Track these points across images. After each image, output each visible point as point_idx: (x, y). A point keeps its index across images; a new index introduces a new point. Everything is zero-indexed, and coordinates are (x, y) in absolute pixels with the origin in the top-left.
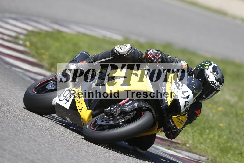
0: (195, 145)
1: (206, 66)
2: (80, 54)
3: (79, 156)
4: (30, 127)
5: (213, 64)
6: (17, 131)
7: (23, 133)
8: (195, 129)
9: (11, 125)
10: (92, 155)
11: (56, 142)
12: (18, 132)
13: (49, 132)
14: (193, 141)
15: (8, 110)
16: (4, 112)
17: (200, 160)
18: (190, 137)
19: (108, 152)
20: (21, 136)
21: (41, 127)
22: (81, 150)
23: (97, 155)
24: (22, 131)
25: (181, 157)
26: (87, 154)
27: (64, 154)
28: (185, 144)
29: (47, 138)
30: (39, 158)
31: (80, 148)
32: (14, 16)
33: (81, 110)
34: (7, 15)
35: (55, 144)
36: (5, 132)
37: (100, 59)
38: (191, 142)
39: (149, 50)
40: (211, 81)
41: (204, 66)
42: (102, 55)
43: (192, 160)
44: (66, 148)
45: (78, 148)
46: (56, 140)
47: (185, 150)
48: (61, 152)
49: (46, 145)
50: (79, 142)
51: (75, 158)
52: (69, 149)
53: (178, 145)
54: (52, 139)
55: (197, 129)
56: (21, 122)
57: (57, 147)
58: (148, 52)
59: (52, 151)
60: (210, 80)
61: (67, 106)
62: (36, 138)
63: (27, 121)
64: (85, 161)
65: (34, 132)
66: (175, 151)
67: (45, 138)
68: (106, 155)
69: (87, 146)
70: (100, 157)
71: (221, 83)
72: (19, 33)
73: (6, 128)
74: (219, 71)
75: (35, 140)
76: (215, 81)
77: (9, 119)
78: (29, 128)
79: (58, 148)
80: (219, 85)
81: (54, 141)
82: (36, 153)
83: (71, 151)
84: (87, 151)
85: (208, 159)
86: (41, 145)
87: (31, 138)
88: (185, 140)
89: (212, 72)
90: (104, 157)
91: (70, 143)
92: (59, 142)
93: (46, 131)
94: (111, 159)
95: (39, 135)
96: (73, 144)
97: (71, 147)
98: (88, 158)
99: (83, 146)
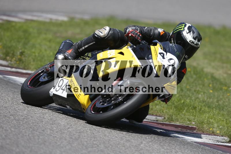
1: (182, 28)
3: (44, 135)
5: (188, 25)
10: (57, 132)
11: (22, 125)
17: (157, 121)
19: (71, 127)
21: (5, 114)
22: (46, 129)
23: (61, 131)
26: (52, 132)
27: (30, 135)
29: (13, 123)
30: (8, 142)
31: (44, 127)
33: (79, 97)
35: (21, 128)
37: (84, 46)
39: (127, 28)
40: (190, 41)
41: (179, 29)
42: (84, 41)
43: (150, 122)
44: (31, 129)
45: (42, 127)
46: (21, 124)
48: (27, 134)
49: (13, 129)
50: (42, 122)
51: (41, 137)
52: (34, 130)
54: (17, 123)
57: (23, 129)
58: (126, 30)
59: (19, 134)
60: (188, 41)
61: (64, 95)
64: (51, 138)
67: (11, 123)
68: (70, 130)
69: (51, 125)
70: (64, 133)
71: (199, 41)
74: (194, 30)
76: (193, 40)
79: (24, 131)
80: (198, 42)
82: (4, 139)
83: (36, 131)
84: (51, 129)
85: (165, 118)
86: (8, 130)
89: (189, 32)
90: (68, 132)
91: (34, 124)
92: (24, 125)
93: (10, 117)
94: (75, 133)
95: (4, 121)
96: (37, 125)
97: (35, 128)
98: (53, 135)
99: (47, 125)
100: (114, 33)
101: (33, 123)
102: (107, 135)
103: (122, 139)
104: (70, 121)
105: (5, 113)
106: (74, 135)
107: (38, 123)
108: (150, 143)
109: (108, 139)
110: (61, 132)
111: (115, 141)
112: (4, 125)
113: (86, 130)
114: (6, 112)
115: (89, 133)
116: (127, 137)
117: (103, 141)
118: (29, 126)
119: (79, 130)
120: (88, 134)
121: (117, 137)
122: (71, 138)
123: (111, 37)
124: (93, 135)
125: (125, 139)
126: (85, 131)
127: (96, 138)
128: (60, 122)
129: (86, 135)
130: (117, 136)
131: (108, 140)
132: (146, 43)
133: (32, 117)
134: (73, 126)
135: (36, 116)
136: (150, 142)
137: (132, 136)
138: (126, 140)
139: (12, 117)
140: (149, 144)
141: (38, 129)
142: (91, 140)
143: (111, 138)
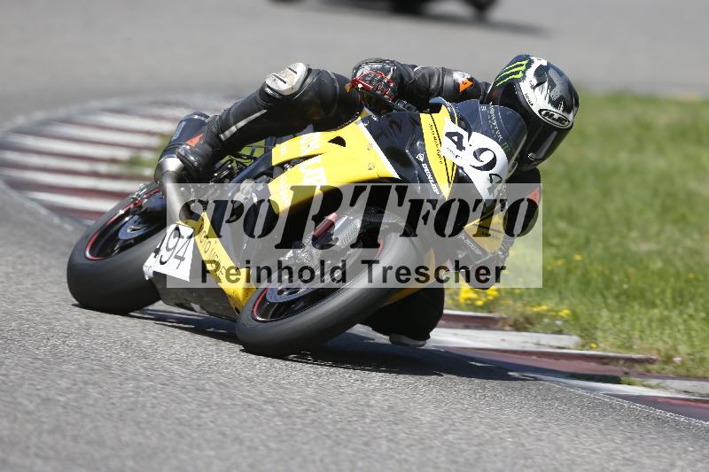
0: (698, 356)
1: (517, 73)
2: (184, 123)
3: (370, 457)
4: (216, 404)
5: (537, 63)
6: (181, 424)
7: (199, 426)
8: (691, 311)
9: (161, 410)
10: (409, 446)
11: (300, 430)
12: (185, 425)
13: (274, 406)
14: (692, 346)
15: (145, 368)
16: (134, 379)
18: (679, 336)
19: (453, 428)
20: (195, 435)
21: (250, 400)
22: (375, 438)
23: (422, 444)
24: (196, 421)
25: (666, 398)
26: (393, 445)
27: (327, 460)
28: (668, 360)
29: (272, 424)
31: (368, 432)
32: (114, 103)
34: (95, 104)
35: (298, 438)
36: (148, 433)
37: (235, 123)
38: (683, 349)
40: (540, 111)
41: (512, 74)
42: (237, 109)
43: (696, 401)
44: (329, 442)
45: (364, 434)
46: (299, 427)
47: (671, 375)
48: (317, 457)
49: (272, 445)
50: (364, 417)
51: (360, 464)
52: (339, 444)
53: (650, 367)
54: (286, 424)
55: (696, 310)
56: (189, 397)
57: (304, 444)
59: (292, 458)
60: (535, 109)
62: (238, 431)
63: (204, 390)
64: (391, 466)
65: (231, 416)
66: (645, 386)
67: (266, 427)
68: (450, 437)
69: (390, 425)
70: (432, 447)
72: (139, 148)
73: (149, 422)
74: (555, 79)
75: (238, 440)
76: (550, 107)
77: (153, 394)
78: (215, 407)
79: (306, 447)
80: (565, 114)
81: (293, 429)
83: (346, 447)
84: (390, 437)
86: (256, 449)
87: (224, 434)
88: (667, 347)
89: (537, 85)
90: (443, 443)
91: (339, 426)
92: (309, 430)
93: (265, 407)
94: (464, 446)
95: (245, 421)
96: (348, 427)
97: (344, 437)
98: (397, 457)
99: (379, 427)
100: (319, 83)
101: (336, 422)
102: (566, 446)
103: (610, 456)
104: (448, 411)
105: (248, 397)
106: (462, 451)
107: (349, 421)
108: (700, 465)
109: (567, 460)
110: (421, 446)
111: (589, 463)
112: (246, 434)
113: (499, 434)
114: (251, 395)
115: (507, 444)
116: (628, 449)
117: (553, 465)
118: (325, 433)
119: (478, 436)
120: (504, 448)
121: (595, 453)
122: (454, 462)
123: (310, 93)
124: (521, 449)
125: (622, 455)
126: (496, 439)
127: (531, 458)
128: (417, 414)
129: (499, 450)
130: (598, 451)
131: (569, 462)
132: (408, 108)
133: (330, 404)
134: (457, 424)
135: (342, 400)
136: (698, 461)
137: (642, 447)
138: (624, 458)
139: (271, 408)
140: (694, 466)
141: (350, 441)
142: (515, 464)
143: (578, 456)
